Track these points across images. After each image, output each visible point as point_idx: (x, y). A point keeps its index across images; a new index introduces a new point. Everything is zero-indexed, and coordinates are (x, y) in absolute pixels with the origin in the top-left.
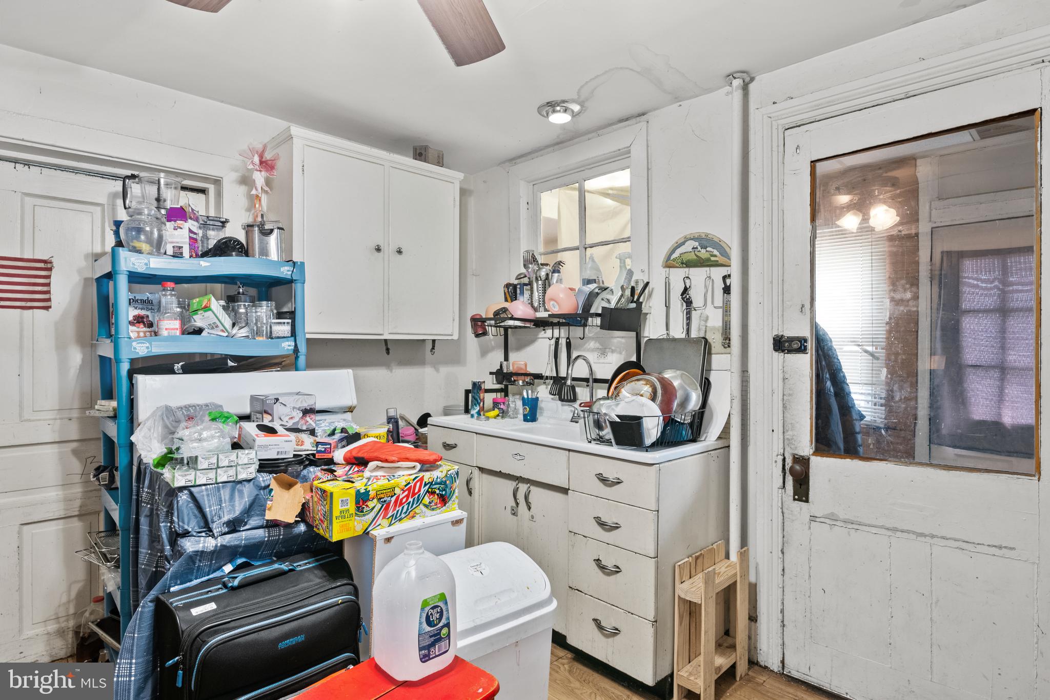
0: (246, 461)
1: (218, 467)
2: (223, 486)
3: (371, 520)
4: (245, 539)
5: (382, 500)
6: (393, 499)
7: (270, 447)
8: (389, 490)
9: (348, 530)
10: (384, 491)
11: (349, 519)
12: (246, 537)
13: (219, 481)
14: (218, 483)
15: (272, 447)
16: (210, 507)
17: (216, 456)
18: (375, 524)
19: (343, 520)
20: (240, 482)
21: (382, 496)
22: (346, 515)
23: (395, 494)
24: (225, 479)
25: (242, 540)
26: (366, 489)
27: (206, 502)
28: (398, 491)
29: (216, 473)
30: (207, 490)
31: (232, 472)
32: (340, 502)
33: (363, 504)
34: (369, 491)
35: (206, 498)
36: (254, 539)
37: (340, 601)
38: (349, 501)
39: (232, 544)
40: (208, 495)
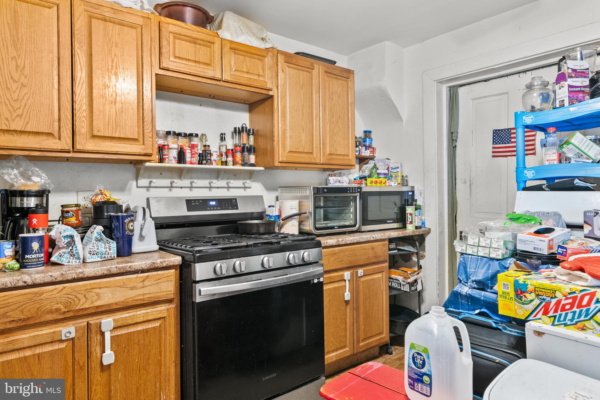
0: (496, 246)
1: (479, 246)
2: (481, 259)
3: (531, 311)
4: (484, 296)
5: (540, 297)
6: (554, 301)
7: (527, 242)
8: (549, 291)
9: (510, 310)
10: (543, 290)
11: (509, 301)
12: (484, 295)
13: (479, 254)
14: (479, 256)
15: (529, 242)
16: (470, 269)
17: (478, 238)
18: (535, 316)
19: (505, 299)
20: (492, 259)
21: (540, 293)
22: (507, 296)
23: (555, 297)
24: (482, 254)
25: (481, 296)
26: (524, 282)
27: (469, 265)
28: (559, 295)
29: (478, 249)
30: (471, 258)
31: (487, 251)
32: (503, 285)
33: (521, 294)
34: (528, 284)
35: (469, 262)
36: (489, 298)
37: (498, 361)
38: (509, 286)
39: (475, 295)
40: (471, 261)
